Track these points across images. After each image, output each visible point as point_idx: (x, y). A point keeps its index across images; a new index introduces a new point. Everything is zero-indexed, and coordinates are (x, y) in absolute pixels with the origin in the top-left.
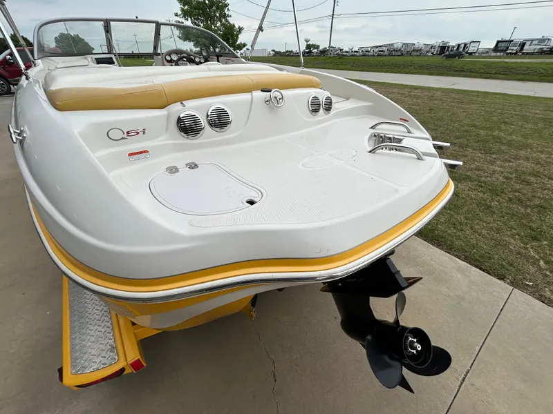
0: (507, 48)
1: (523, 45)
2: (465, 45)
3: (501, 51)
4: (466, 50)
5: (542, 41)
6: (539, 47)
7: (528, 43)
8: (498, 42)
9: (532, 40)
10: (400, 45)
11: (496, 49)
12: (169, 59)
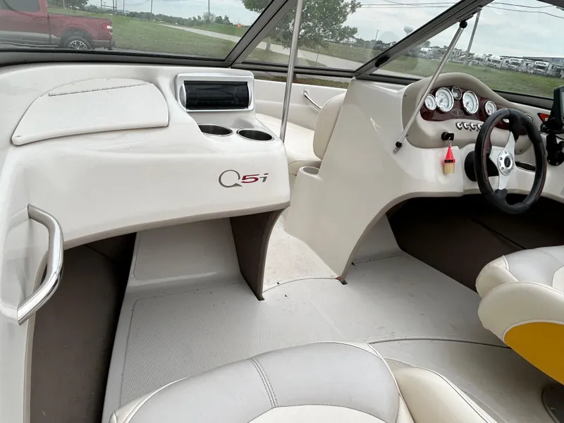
12: (432, 108)
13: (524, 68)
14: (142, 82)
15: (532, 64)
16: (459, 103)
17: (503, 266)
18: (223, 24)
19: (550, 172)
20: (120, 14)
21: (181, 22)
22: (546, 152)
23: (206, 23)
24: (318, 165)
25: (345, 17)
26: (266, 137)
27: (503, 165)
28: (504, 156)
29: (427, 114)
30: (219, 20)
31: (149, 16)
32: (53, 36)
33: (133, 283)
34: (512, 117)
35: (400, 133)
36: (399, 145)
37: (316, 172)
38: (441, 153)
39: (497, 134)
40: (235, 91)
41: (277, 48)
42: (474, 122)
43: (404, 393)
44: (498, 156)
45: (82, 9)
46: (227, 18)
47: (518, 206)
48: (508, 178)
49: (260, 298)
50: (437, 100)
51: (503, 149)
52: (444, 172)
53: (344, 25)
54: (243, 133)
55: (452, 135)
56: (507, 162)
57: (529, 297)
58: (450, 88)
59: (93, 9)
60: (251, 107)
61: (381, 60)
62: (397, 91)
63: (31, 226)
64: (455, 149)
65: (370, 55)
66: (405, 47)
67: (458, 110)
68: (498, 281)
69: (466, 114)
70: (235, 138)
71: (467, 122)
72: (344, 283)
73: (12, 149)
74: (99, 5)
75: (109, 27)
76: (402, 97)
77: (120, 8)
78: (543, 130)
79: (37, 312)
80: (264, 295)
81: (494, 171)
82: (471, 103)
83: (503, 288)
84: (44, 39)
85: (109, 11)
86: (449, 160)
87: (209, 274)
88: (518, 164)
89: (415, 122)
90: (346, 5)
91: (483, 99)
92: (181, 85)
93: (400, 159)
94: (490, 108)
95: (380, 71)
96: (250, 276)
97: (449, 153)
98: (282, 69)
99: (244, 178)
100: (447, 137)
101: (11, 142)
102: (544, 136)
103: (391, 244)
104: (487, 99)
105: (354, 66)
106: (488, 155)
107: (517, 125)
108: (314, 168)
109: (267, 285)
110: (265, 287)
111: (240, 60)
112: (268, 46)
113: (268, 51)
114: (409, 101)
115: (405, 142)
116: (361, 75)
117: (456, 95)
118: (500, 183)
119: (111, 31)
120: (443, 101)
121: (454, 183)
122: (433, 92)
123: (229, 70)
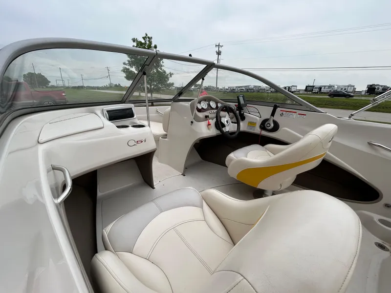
0: (312, 90)
1: (320, 88)
2: (289, 87)
3: (310, 91)
4: (290, 90)
5: (330, 87)
6: (329, 90)
7: (323, 88)
8: (307, 87)
9: (325, 86)
10: (253, 87)
11: (306, 90)
12: (200, 108)
13: (236, 90)
14: (88, 114)
15: (239, 89)
16: (209, 105)
17: (232, 155)
18: (118, 87)
19: (241, 124)
20: (68, 88)
21: (98, 88)
22: (239, 117)
23: (110, 87)
24: (166, 135)
25: (168, 79)
26: (143, 126)
27: (226, 123)
28: (226, 120)
29: (199, 110)
30: (116, 85)
31: (82, 87)
32: (35, 101)
33: (99, 194)
34: (225, 107)
35: (192, 118)
36: (192, 122)
37: (166, 138)
38: (206, 123)
39: (222, 113)
40: (128, 111)
41: (143, 94)
42: (215, 111)
43: (204, 198)
44: (224, 120)
45: (47, 87)
46: (119, 84)
47: (234, 135)
48: (229, 127)
49: (154, 188)
50: (202, 105)
51: (226, 118)
52: (209, 129)
53: (168, 82)
54: (133, 126)
55: (208, 116)
56: (227, 122)
57: (241, 163)
58: (205, 100)
59: (53, 87)
60: (135, 117)
61: (180, 94)
62: (188, 104)
63: (54, 172)
64: (210, 121)
65: (176, 93)
66: (187, 88)
67: (209, 108)
68: (231, 160)
69: (212, 109)
70: (131, 128)
71: (213, 111)
72: (184, 175)
73: (39, 144)
74: (55, 85)
75: (63, 94)
76: (189, 106)
77: (67, 85)
78: (237, 110)
79: (64, 201)
80: (155, 187)
81: (224, 126)
82: (213, 105)
83: (233, 162)
84: (30, 103)
85: (62, 87)
86: (209, 125)
87: (131, 184)
88: (232, 122)
89: (195, 113)
90: (168, 75)
91: (217, 103)
92: (105, 112)
93: (193, 127)
94: (219, 105)
95: (181, 98)
96: (148, 181)
97: (209, 122)
98: (144, 101)
99: (137, 142)
100: (207, 117)
101: (38, 142)
102: (238, 112)
103: (199, 158)
104: (218, 103)
105: (171, 97)
106: (220, 120)
107: (228, 109)
108: (165, 136)
109: (156, 183)
110: (155, 184)
111: (127, 100)
112: (140, 94)
113: (140, 96)
114: (192, 106)
115: (194, 121)
116: (175, 100)
117: (207, 103)
118: (227, 129)
119: (65, 96)
120: (204, 105)
121: (212, 132)
122: (200, 103)
123: (124, 104)
